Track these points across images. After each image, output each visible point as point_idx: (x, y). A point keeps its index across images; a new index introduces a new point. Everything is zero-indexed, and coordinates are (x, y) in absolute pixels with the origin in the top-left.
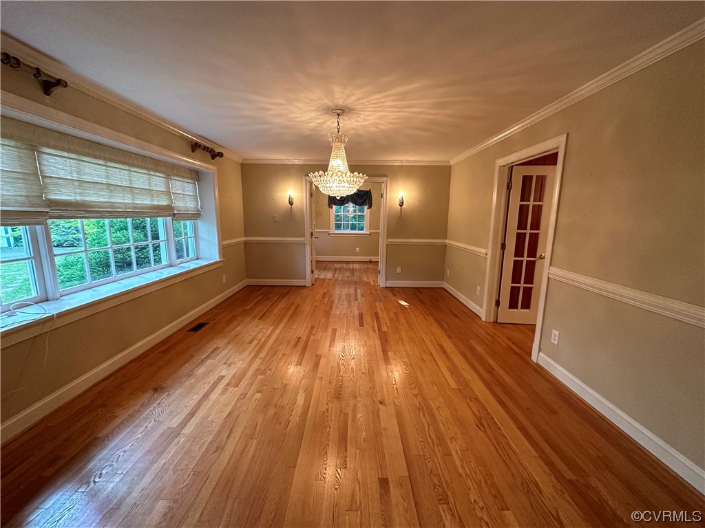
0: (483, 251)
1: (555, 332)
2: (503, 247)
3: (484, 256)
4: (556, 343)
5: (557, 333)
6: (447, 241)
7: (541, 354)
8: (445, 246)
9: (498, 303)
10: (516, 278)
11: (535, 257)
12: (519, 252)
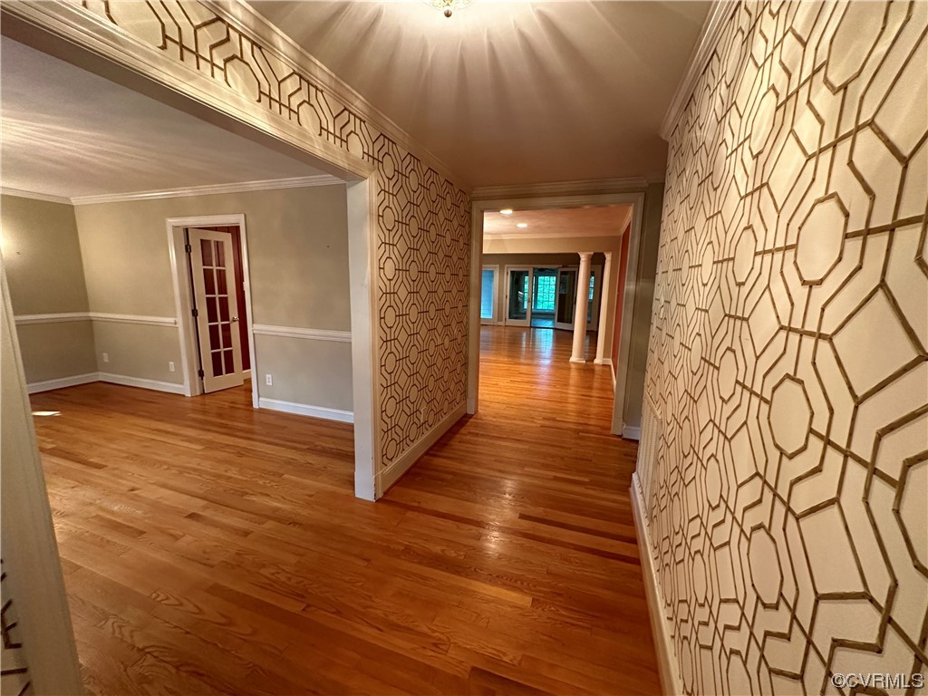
0: (171, 320)
1: (269, 376)
2: (195, 313)
3: (174, 325)
4: (271, 384)
5: (270, 376)
6: (91, 314)
7: (261, 399)
8: (90, 321)
9: (201, 374)
10: (215, 344)
11: (228, 320)
12: (212, 317)
